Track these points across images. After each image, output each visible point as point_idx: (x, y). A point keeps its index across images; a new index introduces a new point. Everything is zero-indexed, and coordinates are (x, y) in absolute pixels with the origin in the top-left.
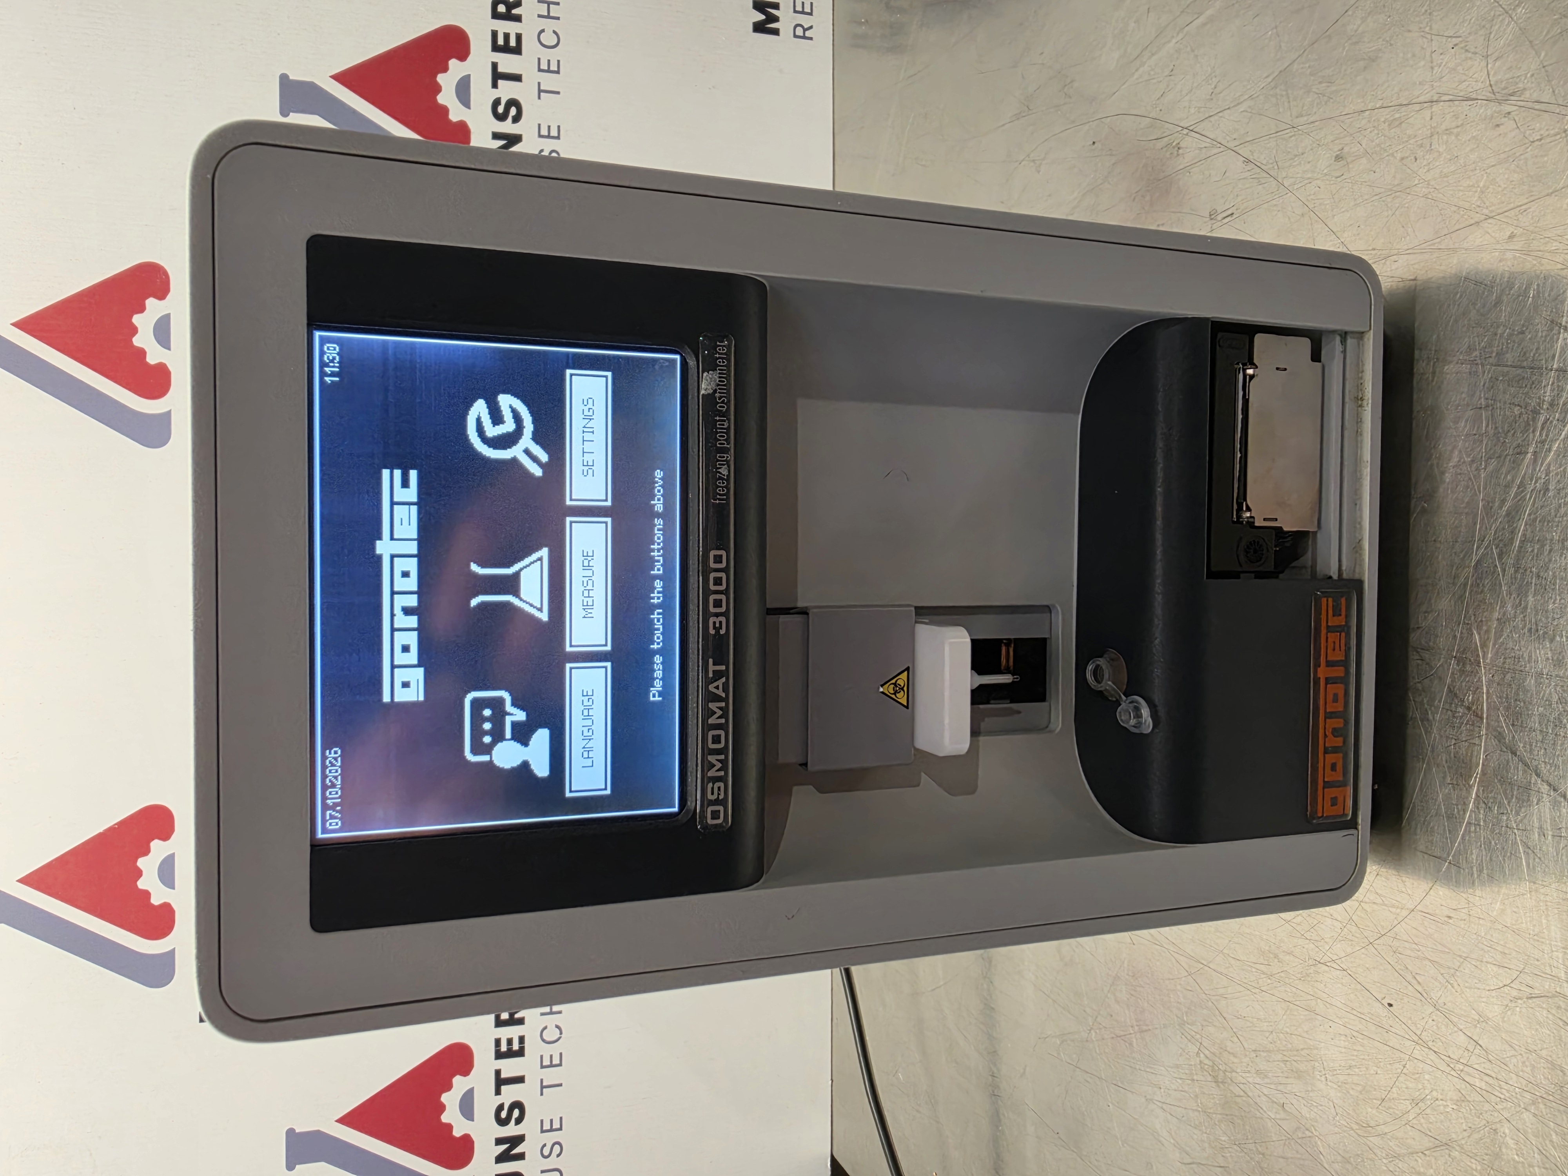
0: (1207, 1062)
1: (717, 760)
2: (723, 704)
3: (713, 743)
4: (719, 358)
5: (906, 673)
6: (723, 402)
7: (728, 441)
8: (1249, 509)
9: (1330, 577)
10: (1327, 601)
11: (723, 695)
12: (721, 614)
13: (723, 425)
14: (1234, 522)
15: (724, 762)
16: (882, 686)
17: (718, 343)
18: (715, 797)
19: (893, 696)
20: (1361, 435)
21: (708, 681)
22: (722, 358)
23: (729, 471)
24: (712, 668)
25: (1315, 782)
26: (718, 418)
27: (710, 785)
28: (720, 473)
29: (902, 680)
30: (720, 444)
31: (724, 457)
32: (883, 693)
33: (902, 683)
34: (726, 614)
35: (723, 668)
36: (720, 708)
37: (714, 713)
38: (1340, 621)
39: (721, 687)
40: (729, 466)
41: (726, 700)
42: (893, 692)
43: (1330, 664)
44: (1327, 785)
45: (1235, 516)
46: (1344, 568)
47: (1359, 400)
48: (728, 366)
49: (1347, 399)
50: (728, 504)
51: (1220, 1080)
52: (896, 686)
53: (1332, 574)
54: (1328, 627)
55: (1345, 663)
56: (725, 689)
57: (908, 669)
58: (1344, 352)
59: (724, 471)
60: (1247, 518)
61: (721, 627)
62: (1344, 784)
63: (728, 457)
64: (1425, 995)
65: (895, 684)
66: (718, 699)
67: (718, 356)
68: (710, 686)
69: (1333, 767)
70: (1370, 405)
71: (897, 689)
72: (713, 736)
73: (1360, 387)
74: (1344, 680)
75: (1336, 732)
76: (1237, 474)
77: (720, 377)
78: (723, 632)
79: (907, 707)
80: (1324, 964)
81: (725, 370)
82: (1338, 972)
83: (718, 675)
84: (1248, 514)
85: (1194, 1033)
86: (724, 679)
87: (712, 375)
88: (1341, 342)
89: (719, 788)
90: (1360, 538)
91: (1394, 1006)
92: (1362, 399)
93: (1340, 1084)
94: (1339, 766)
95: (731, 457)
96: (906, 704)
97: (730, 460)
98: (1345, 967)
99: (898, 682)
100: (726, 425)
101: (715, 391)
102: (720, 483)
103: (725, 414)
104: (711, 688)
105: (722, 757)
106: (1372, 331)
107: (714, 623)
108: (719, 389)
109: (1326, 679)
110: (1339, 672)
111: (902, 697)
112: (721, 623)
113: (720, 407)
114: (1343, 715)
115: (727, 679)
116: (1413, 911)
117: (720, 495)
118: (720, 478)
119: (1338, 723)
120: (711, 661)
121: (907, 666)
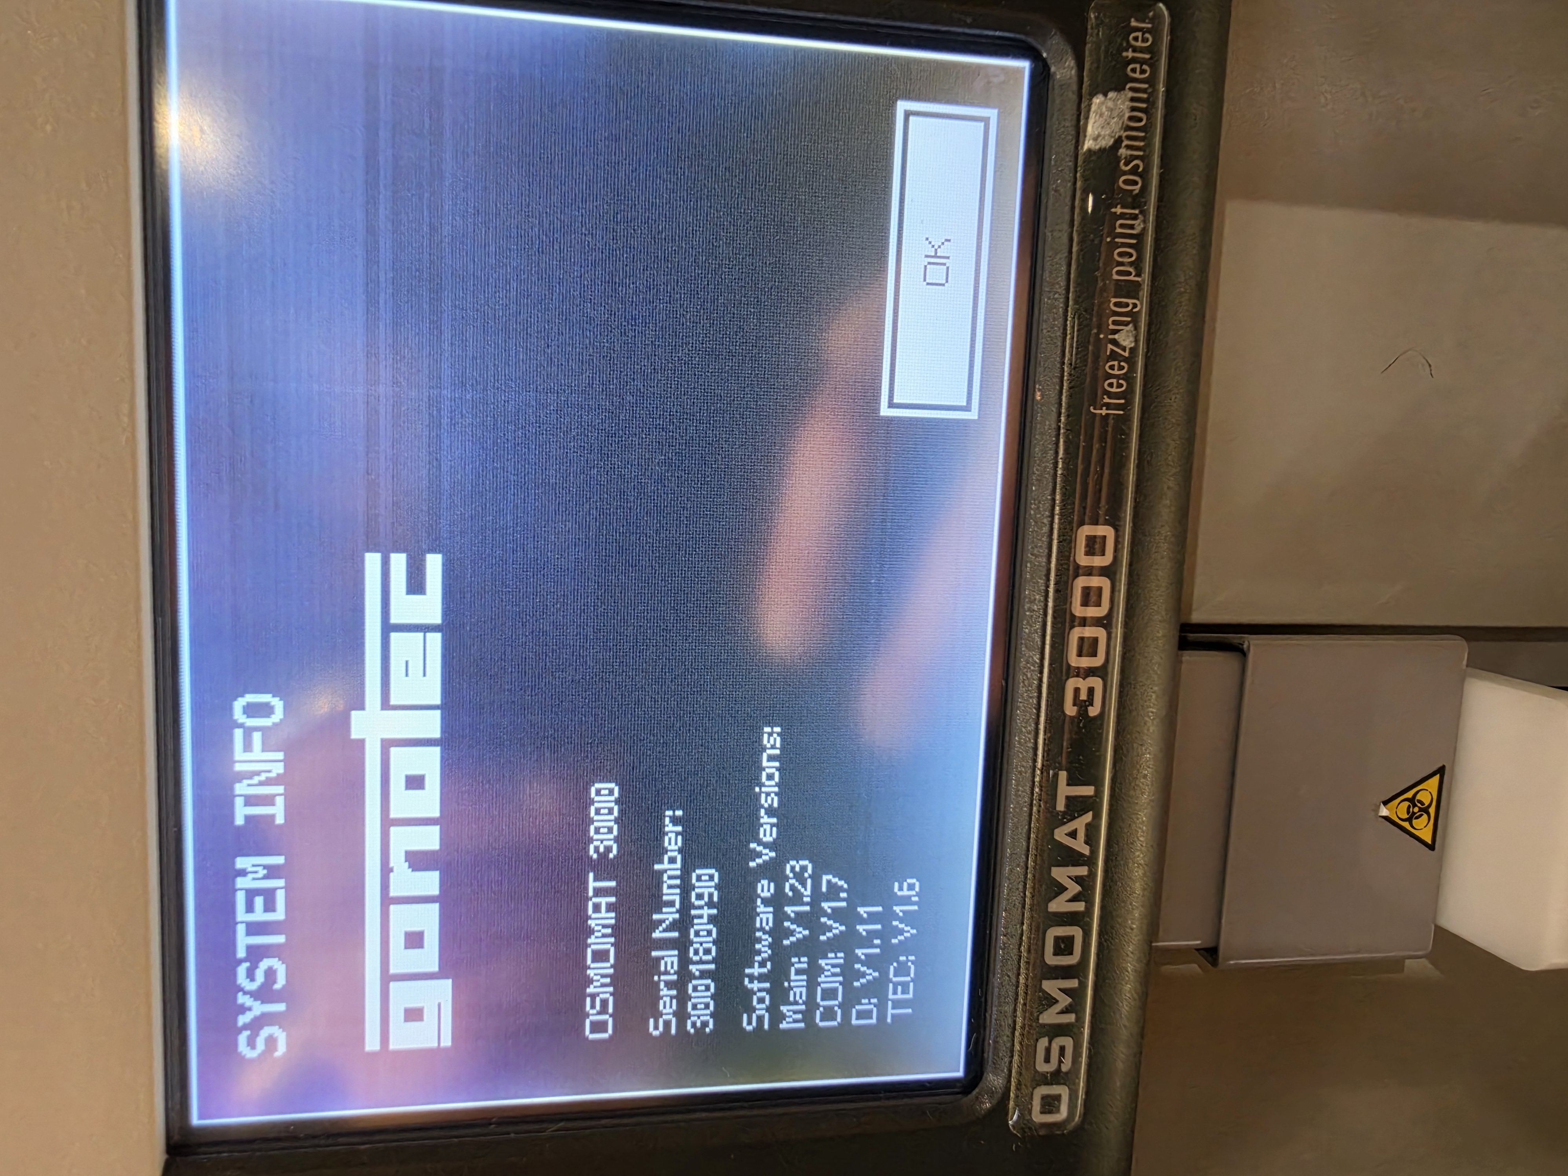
1: (1063, 990)
2: (1083, 871)
3: (1055, 954)
4: (1134, 60)
5: (1437, 778)
6: (1134, 171)
7: (1137, 265)
11: (1086, 850)
12: (1090, 672)
13: (1132, 227)
15: (1075, 995)
16: (1385, 803)
17: (1134, 23)
18: (1051, 1067)
19: (1406, 825)
21: (1056, 820)
22: (1142, 62)
23: (1136, 341)
24: (1064, 790)
26: (1119, 210)
27: (1043, 1043)
28: (1115, 343)
29: (1427, 793)
30: (1119, 273)
31: (1127, 305)
32: (1386, 818)
33: (1424, 798)
34: (1101, 672)
35: (1088, 791)
36: (1078, 880)
37: (1063, 889)
39: (1081, 835)
40: (1136, 328)
41: (1090, 861)
42: (1406, 816)
48: (1151, 81)
50: (1125, 419)
52: (1415, 805)
56: (1091, 838)
57: (1441, 771)
59: (1126, 338)
61: (1090, 701)
63: (1135, 306)
65: (1412, 800)
66: (1071, 858)
67: (1130, 54)
68: (1056, 831)
71: (1416, 809)
72: (1057, 939)
77: (1133, 109)
78: (1094, 711)
79: (1432, 847)
81: (1144, 91)
83: (1077, 807)
86: (1088, 817)
87: (1114, 100)
89: (1062, 1049)
95: (1142, 306)
96: (1429, 841)
97: (1139, 312)
99: (1418, 797)
100: (1138, 225)
101: (1118, 142)
102: (1112, 368)
103: (1137, 201)
104: (1060, 835)
105: (1073, 983)
107: (1077, 691)
108: (1129, 138)
111: (1423, 828)
112: (1091, 691)
113: (1126, 182)
115: (1097, 816)
117: (1110, 395)
118: (1114, 356)
120: (1063, 775)
121: (1441, 765)
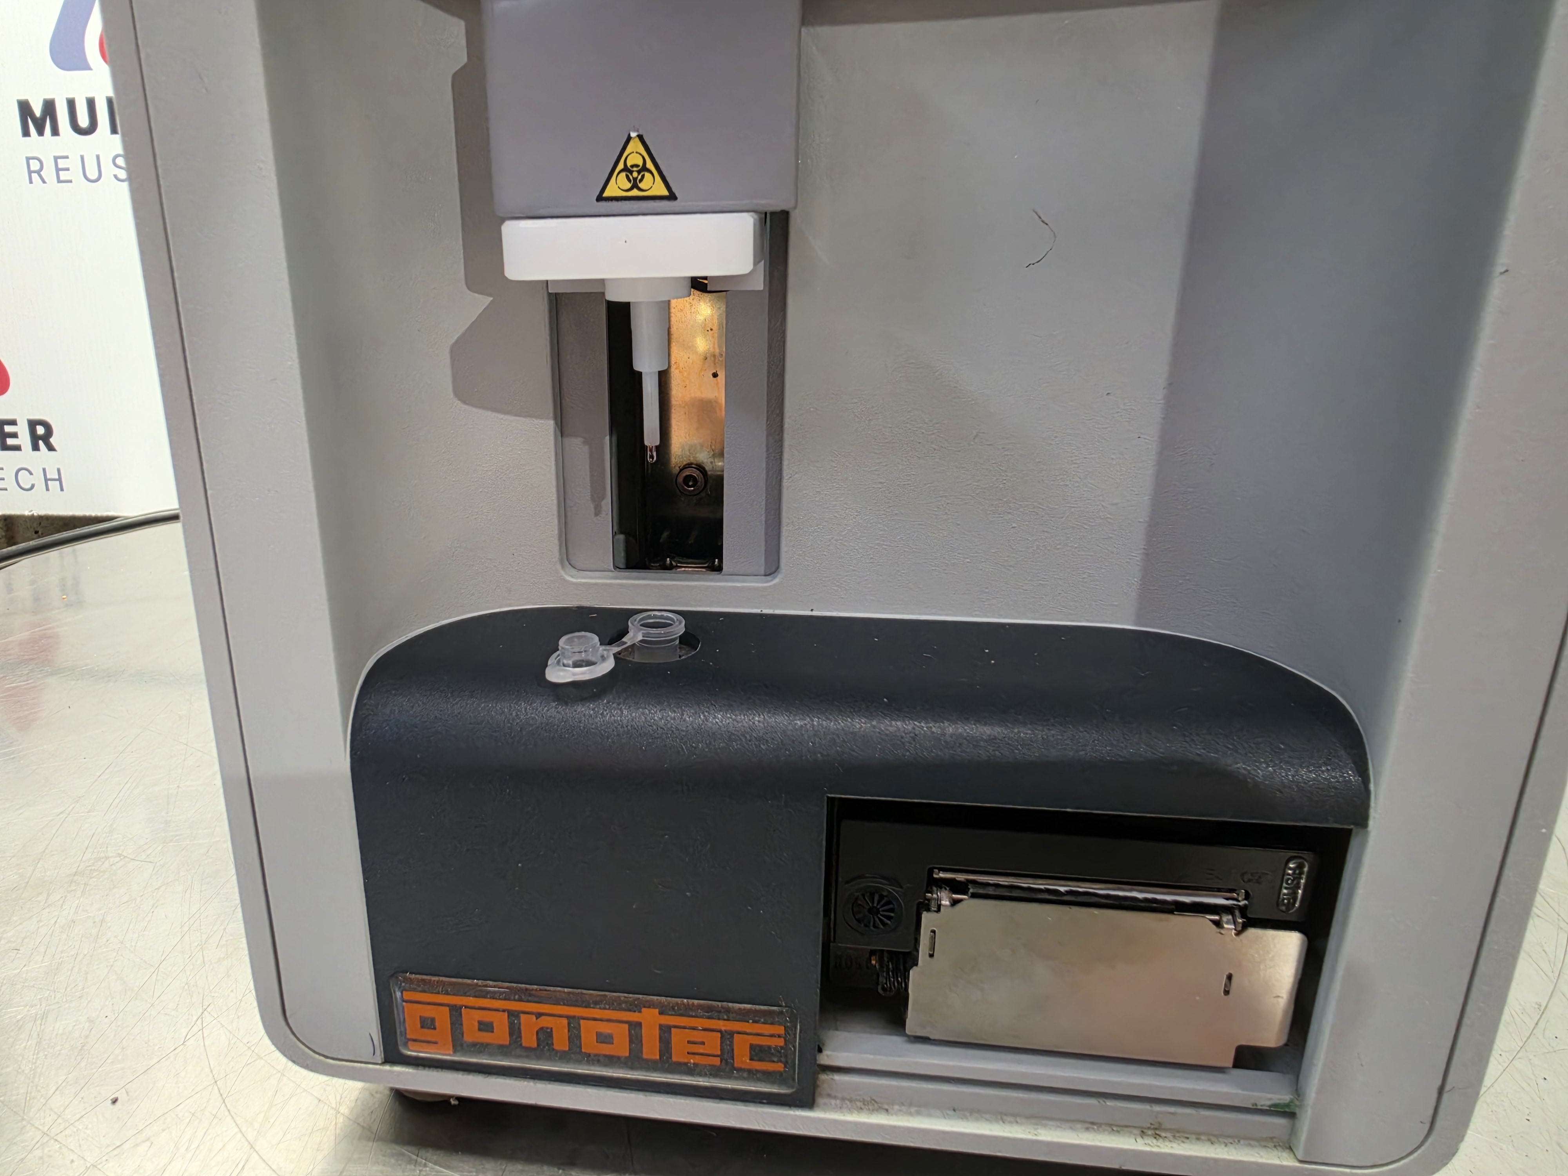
0: (107, 864)
5: (666, 193)
8: (955, 902)
9: (820, 1050)
10: (779, 1036)
14: (931, 872)
16: (641, 138)
20: (1087, 1129)
25: (464, 991)
29: (652, 185)
32: (628, 140)
33: (645, 184)
38: (742, 1058)
42: (629, 164)
43: (665, 1031)
44: (456, 1011)
45: (942, 875)
46: (837, 1077)
47: (1156, 1131)
49: (1157, 1108)
51: (76, 878)
52: (639, 172)
53: (826, 1052)
54: (731, 1034)
55: (665, 1063)
57: (672, 197)
58: (1255, 1110)
60: (939, 899)
62: (458, 1045)
64: (116, 1152)
65: (644, 168)
69: (485, 1027)
70: (1148, 1149)
71: (635, 174)
73: (1181, 1134)
74: (635, 1060)
75: (545, 1036)
76: (1024, 883)
79: (600, 198)
80: (201, 1017)
82: (185, 1034)
84: (945, 902)
85: (149, 853)
88: (1275, 1105)
90: (890, 1110)
91: (111, 1107)
92: (1156, 1136)
93: (21, 1023)
94: (485, 1037)
96: (606, 194)
98: (187, 1044)
99: (647, 174)
106: (1298, 1164)
109: (639, 1024)
110: (651, 1051)
111: (618, 186)
114: (575, 1052)
116: (252, 1147)
119: (561, 1042)
121: (677, 195)
